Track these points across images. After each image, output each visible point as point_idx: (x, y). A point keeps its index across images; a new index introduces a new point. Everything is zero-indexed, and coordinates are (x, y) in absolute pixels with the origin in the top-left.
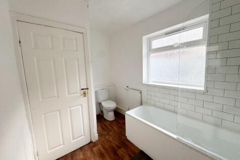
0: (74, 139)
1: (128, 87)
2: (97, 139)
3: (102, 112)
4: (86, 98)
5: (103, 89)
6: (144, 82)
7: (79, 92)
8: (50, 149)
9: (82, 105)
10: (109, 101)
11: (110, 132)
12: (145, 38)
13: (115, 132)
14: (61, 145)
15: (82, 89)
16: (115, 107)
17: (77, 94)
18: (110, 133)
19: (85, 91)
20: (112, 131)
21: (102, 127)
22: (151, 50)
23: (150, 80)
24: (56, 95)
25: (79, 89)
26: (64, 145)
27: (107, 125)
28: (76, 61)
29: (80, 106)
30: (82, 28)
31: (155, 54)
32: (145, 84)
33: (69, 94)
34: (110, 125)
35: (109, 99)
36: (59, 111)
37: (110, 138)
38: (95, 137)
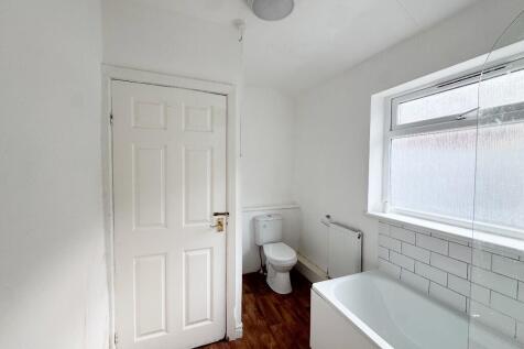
0: (188, 324)
1: (328, 217)
2: (241, 335)
3: (264, 268)
4: (222, 234)
5: (269, 216)
6: (370, 211)
7: (208, 219)
8: (140, 335)
9: (211, 248)
10: (282, 244)
11: (273, 324)
12: (377, 100)
13: (284, 328)
14: (161, 331)
15: (216, 214)
16: (294, 262)
17: (203, 224)
18: (274, 328)
19: (221, 219)
20: (277, 322)
21: (257, 306)
22: (393, 129)
23: (389, 208)
24: (163, 222)
25: (209, 213)
26: (167, 331)
27: (270, 303)
28: (209, 153)
29: (208, 252)
30: (225, 83)
31: (406, 139)
32: (373, 217)
33: (187, 221)
34: (276, 305)
35: (283, 239)
36: (166, 255)
37: (270, 341)
38: (237, 329)
